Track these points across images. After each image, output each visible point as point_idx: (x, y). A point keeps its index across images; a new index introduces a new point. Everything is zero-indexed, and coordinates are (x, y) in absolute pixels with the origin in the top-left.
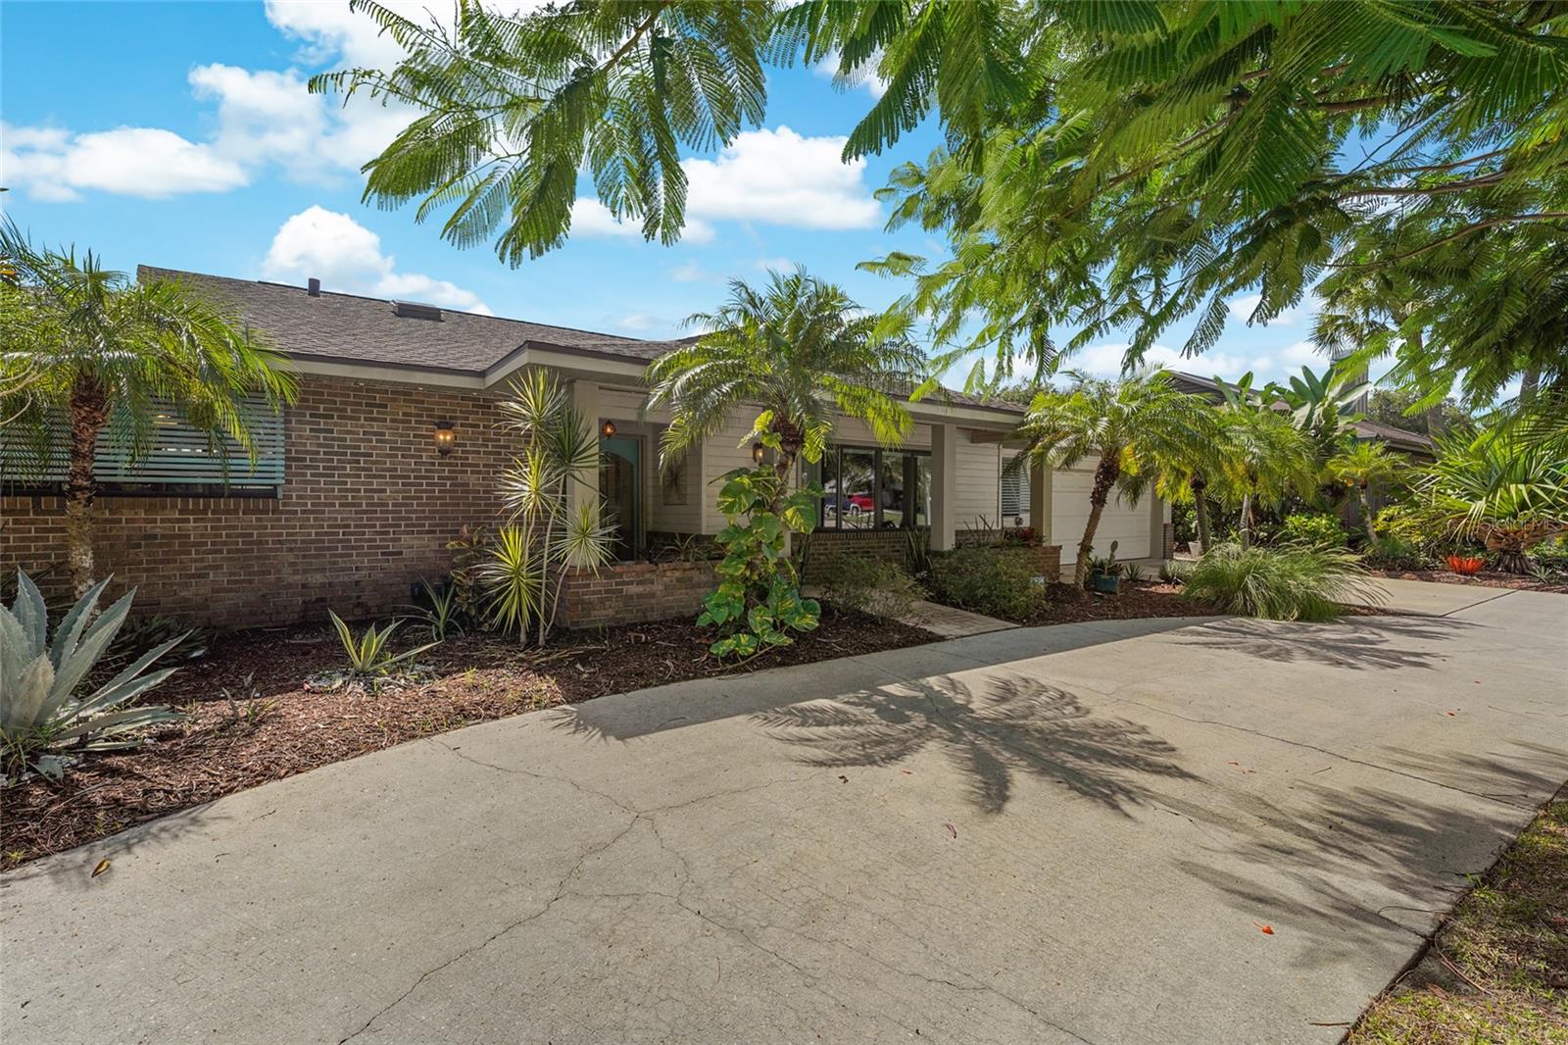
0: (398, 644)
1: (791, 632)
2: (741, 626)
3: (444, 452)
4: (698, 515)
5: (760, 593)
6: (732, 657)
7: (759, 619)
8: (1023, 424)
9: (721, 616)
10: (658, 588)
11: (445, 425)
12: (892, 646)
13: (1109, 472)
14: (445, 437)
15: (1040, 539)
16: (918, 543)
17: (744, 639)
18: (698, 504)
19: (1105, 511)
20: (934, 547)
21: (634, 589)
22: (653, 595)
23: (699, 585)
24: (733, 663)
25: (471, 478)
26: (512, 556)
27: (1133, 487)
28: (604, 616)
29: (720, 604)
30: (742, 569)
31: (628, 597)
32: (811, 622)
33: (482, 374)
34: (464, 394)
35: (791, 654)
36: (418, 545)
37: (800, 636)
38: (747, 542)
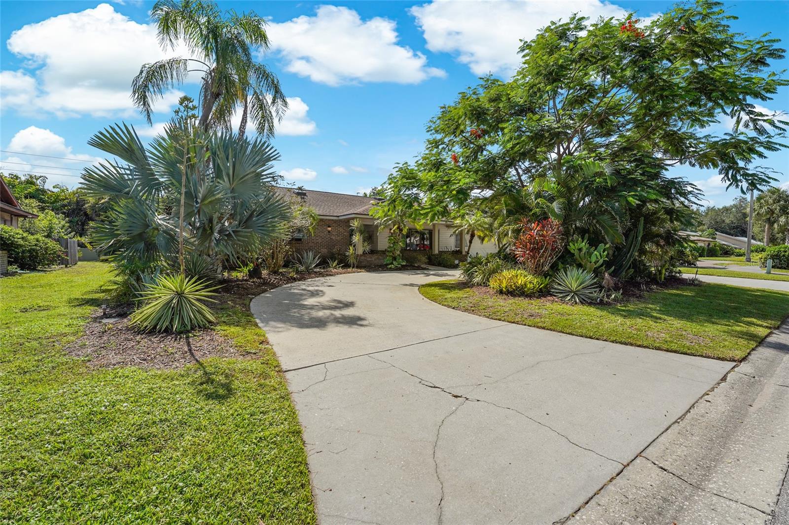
0: (338, 264)
1: (401, 265)
2: (392, 263)
3: (329, 232)
4: (377, 245)
5: (395, 259)
6: (391, 268)
7: (394, 263)
9: (388, 262)
10: (373, 259)
11: (329, 227)
13: (473, 236)
14: (330, 229)
15: (461, 252)
16: (429, 252)
17: (393, 265)
18: (377, 243)
20: (433, 254)
21: (370, 259)
22: (372, 261)
23: (380, 259)
24: (391, 270)
25: (333, 237)
26: (351, 251)
27: (482, 239)
28: (364, 264)
29: (388, 260)
30: (391, 254)
31: (368, 261)
32: (404, 264)
33: (338, 216)
34: (332, 220)
35: (402, 269)
36: (324, 251)
37: (403, 266)
38: (393, 249)
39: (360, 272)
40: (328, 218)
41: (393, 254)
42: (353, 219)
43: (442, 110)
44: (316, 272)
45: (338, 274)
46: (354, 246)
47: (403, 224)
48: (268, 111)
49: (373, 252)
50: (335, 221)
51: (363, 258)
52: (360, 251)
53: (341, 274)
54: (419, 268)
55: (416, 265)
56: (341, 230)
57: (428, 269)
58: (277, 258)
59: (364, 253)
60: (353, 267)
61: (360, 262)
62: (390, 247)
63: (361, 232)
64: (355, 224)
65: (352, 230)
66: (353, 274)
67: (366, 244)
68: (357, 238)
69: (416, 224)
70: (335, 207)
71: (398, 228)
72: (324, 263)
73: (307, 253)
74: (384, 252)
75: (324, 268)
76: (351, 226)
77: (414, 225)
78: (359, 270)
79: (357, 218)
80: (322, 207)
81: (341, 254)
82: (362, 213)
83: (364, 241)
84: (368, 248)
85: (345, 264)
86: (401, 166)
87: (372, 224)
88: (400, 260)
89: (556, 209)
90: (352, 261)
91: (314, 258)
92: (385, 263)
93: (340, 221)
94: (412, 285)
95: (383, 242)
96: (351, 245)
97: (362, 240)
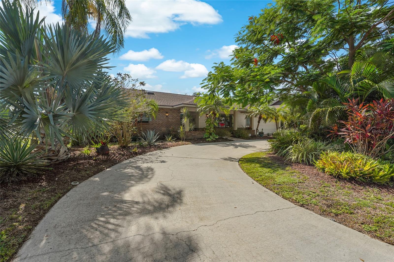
0: (172, 138)
1: (215, 138)
2: (209, 137)
3: (167, 117)
4: (198, 125)
5: (211, 134)
6: (208, 141)
7: (211, 137)
8: (247, 111)
9: (207, 137)
10: (196, 134)
11: (167, 113)
12: (228, 141)
13: (260, 118)
14: (167, 114)
15: (251, 129)
16: (232, 129)
17: (210, 139)
18: (198, 123)
19: (260, 124)
20: (234, 130)
21: (193, 134)
22: (195, 135)
23: (201, 134)
24: (209, 142)
25: (170, 120)
26: (181, 129)
27: (266, 120)
28: (190, 138)
29: (206, 135)
30: (209, 131)
31: (193, 135)
32: (217, 137)
33: (173, 106)
34: (169, 109)
35: (215, 141)
36: (164, 129)
37: (216, 139)
38: (209, 128)
39: (188, 144)
40: (166, 107)
41: (210, 131)
42: (182, 107)
43: (250, 21)
44: (155, 146)
45: (171, 147)
46: (183, 126)
47: (217, 110)
48: (118, 28)
49: (196, 129)
50: (171, 110)
51: (189, 133)
52: (187, 129)
53: (174, 146)
54: (226, 140)
55: (224, 138)
56: (175, 115)
57: (233, 141)
58: (125, 137)
59: (190, 130)
60: (183, 140)
61: (187, 136)
62: (207, 126)
63: (188, 117)
64: (184, 111)
65: (182, 115)
66: (183, 146)
67: (191, 124)
68: (185, 121)
69: (224, 111)
70: (171, 101)
71: (213, 113)
72: (162, 138)
73: (149, 131)
74: (203, 130)
75: (162, 142)
76: (181, 112)
77: (223, 112)
78: (187, 143)
79: (185, 107)
80: (163, 101)
81: (175, 131)
82: (188, 103)
83: (190, 123)
84: (193, 127)
85: (177, 138)
86: (218, 65)
87: (195, 111)
88: (215, 135)
89: (388, 89)
90: (182, 136)
91: (155, 136)
92: (204, 137)
93: (174, 109)
94: (231, 159)
95: (202, 122)
96: (181, 125)
97: (188, 122)
